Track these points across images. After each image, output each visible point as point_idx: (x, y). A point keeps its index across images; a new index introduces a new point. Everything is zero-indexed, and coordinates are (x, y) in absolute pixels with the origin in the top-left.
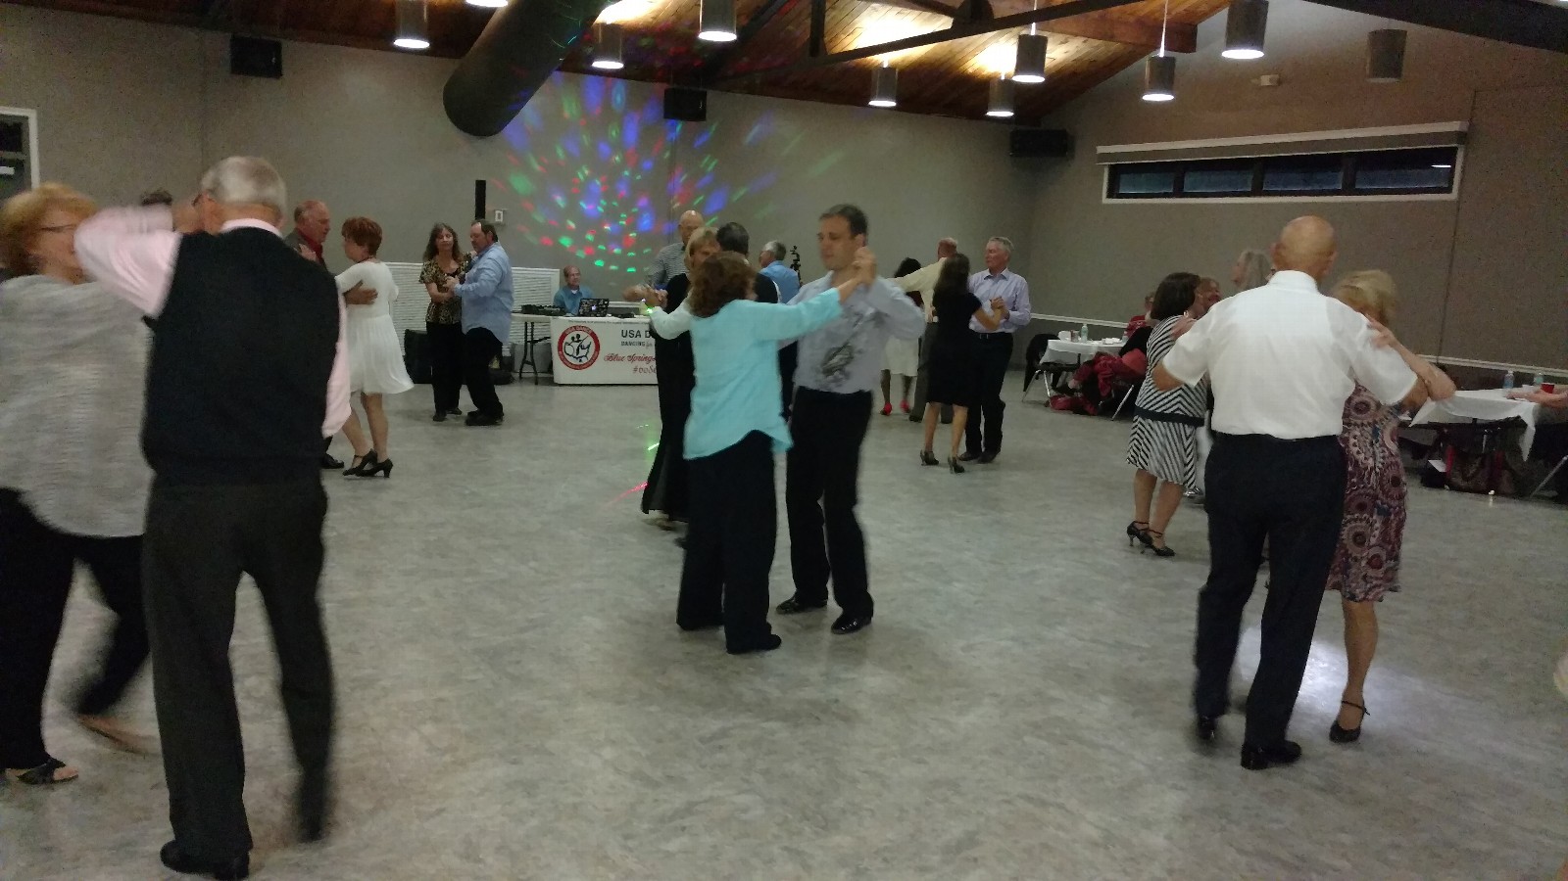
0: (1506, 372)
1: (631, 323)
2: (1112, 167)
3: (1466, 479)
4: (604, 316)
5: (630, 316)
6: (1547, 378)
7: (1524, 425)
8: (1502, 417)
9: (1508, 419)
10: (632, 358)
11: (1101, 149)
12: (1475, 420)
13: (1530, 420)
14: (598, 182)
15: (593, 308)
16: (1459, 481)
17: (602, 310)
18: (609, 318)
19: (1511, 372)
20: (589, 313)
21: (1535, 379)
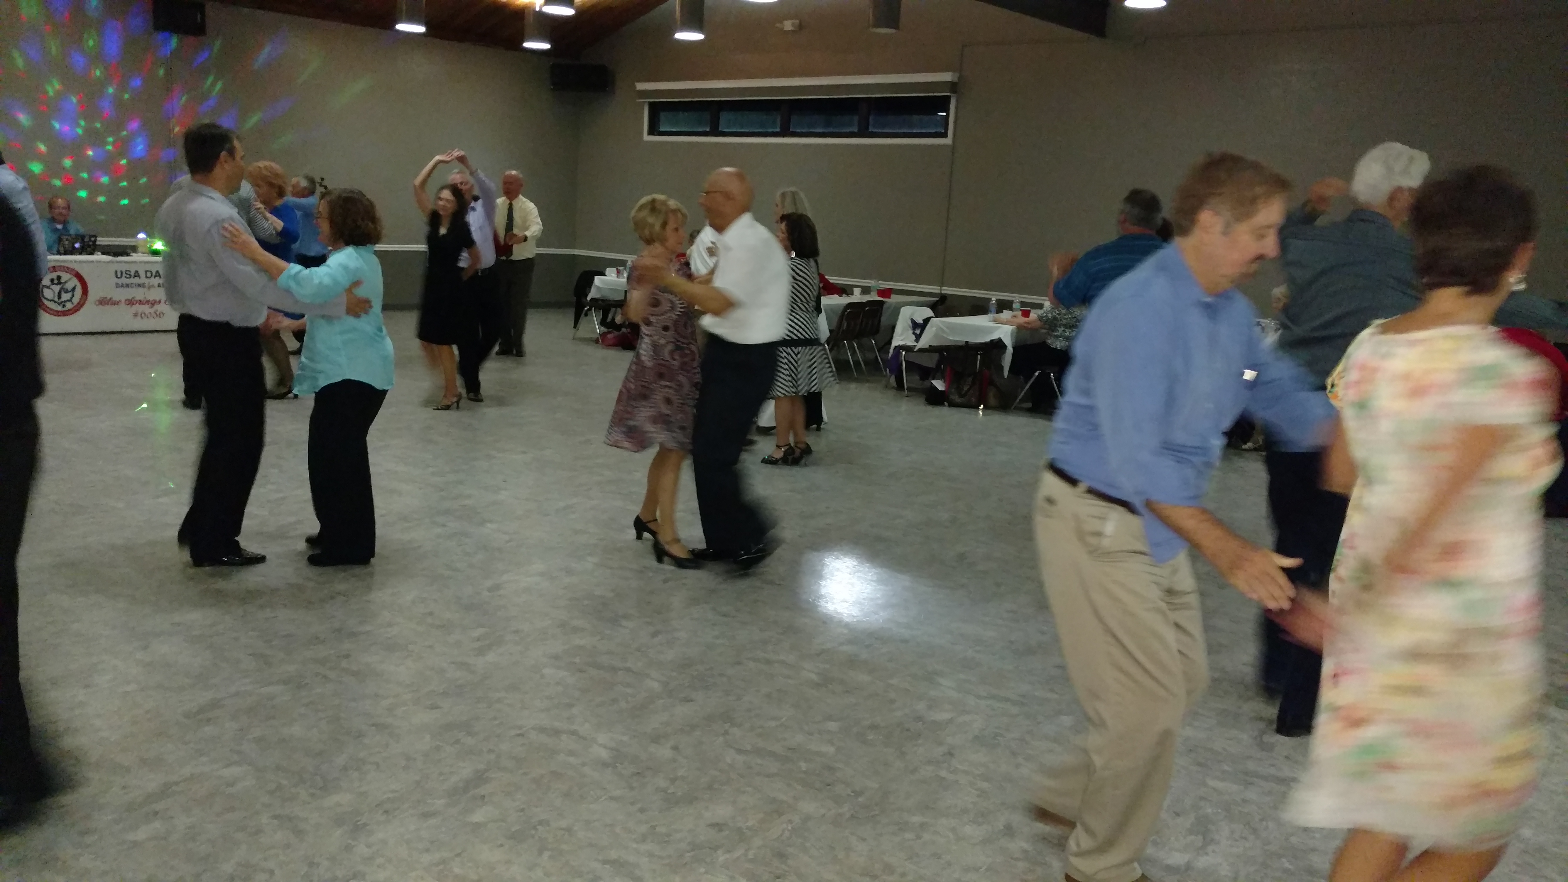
0: (990, 299)
1: (126, 262)
2: (652, 106)
3: (961, 396)
4: (92, 254)
5: (127, 254)
6: (1023, 304)
7: (1005, 347)
8: (987, 339)
9: (992, 341)
10: (131, 302)
11: (641, 86)
12: (967, 342)
13: (1008, 342)
14: (74, 100)
15: (77, 245)
16: (956, 398)
17: (90, 247)
18: (98, 257)
19: (994, 299)
20: (72, 251)
21: (1014, 306)
